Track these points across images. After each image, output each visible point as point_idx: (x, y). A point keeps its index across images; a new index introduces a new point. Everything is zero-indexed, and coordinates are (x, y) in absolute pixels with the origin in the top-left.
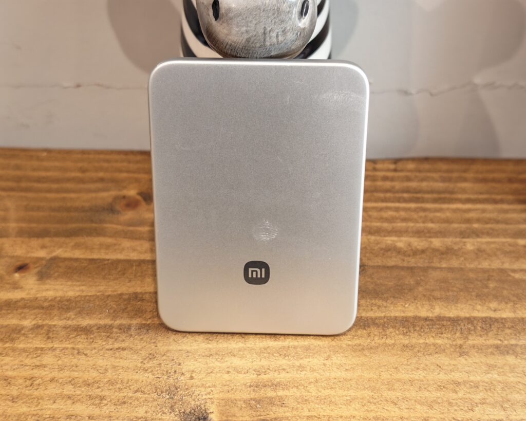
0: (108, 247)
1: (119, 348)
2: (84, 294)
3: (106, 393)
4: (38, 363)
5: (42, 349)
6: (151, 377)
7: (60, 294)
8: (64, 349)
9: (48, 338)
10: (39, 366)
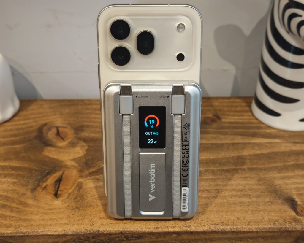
0: (215, 138)
1: (245, 177)
2: (218, 157)
3: (250, 194)
4: (216, 184)
5: (214, 179)
6: (264, 187)
7: (207, 157)
8: (223, 178)
9: (214, 174)
10: (217, 185)
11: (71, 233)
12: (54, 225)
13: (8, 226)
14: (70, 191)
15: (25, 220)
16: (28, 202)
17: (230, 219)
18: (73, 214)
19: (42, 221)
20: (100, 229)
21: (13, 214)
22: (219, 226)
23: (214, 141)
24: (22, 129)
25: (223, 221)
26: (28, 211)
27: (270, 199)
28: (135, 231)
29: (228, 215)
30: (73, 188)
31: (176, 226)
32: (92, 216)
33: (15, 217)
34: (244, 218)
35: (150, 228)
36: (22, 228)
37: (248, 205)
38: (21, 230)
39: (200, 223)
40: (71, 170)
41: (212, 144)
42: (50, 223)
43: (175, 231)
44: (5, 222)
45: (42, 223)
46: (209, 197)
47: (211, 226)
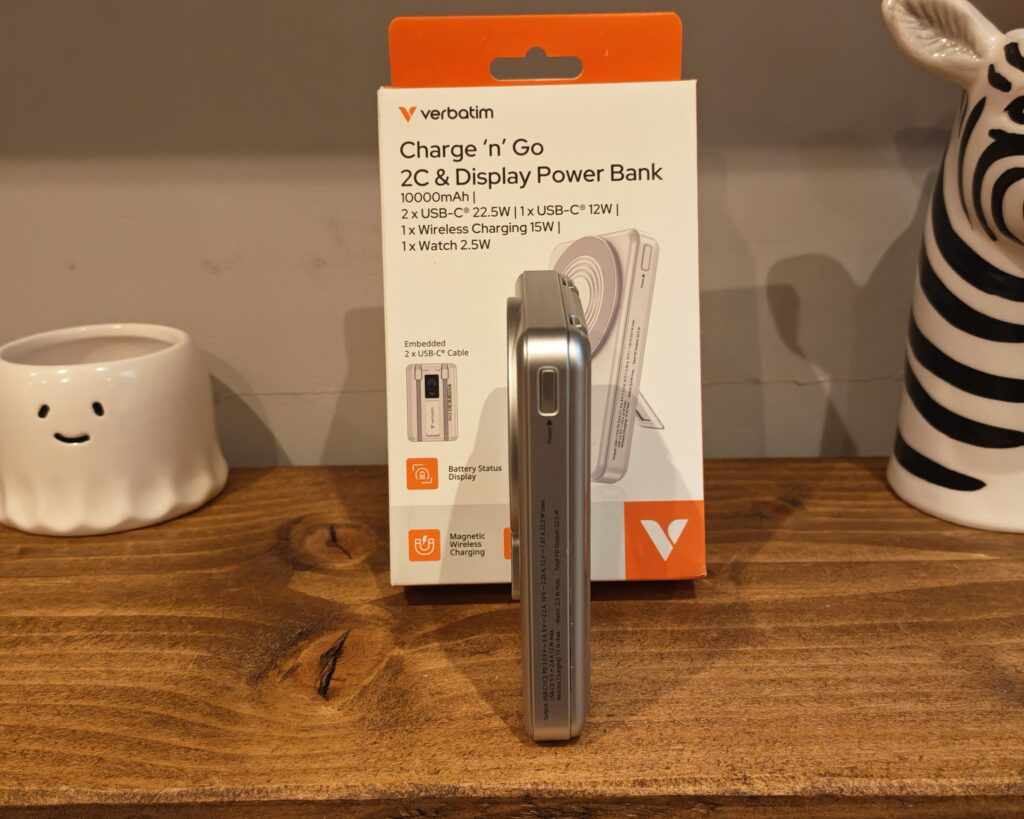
0: (794, 551)
1: (902, 647)
2: (808, 596)
3: (927, 690)
4: (813, 664)
5: (807, 650)
6: (970, 673)
7: (777, 597)
8: (835, 649)
9: (804, 639)
10: (819, 667)
11: (369, 797)
12: (316, 773)
13: (171, 776)
14: (365, 682)
15: (226, 758)
16: (238, 711)
17: (875, 758)
18: (375, 743)
19: (279, 761)
20: (461, 785)
21: (189, 743)
22: (842, 779)
23: (791, 559)
24: (230, 531)
25: (852, 765)
26: (237, 734)
27: (992, 706)
28: (572, 793)
29: (867, 747)
30: (375, 674)
31: (702, 779)
32: (435, 748)
33: (197, 750)
34: (921, 758)
35: (620, 784)
36: (215, 779)
37: (928, 721)
38: (211, 785)
39: (780, 770)
40: (371, 626)
41: (786, 564)
42: (304, 767)
43: (699, 793)
44: (163, 763)
45: (279, 765)
46: (797, 699)
47: (816, 778)
